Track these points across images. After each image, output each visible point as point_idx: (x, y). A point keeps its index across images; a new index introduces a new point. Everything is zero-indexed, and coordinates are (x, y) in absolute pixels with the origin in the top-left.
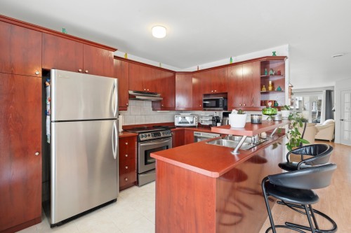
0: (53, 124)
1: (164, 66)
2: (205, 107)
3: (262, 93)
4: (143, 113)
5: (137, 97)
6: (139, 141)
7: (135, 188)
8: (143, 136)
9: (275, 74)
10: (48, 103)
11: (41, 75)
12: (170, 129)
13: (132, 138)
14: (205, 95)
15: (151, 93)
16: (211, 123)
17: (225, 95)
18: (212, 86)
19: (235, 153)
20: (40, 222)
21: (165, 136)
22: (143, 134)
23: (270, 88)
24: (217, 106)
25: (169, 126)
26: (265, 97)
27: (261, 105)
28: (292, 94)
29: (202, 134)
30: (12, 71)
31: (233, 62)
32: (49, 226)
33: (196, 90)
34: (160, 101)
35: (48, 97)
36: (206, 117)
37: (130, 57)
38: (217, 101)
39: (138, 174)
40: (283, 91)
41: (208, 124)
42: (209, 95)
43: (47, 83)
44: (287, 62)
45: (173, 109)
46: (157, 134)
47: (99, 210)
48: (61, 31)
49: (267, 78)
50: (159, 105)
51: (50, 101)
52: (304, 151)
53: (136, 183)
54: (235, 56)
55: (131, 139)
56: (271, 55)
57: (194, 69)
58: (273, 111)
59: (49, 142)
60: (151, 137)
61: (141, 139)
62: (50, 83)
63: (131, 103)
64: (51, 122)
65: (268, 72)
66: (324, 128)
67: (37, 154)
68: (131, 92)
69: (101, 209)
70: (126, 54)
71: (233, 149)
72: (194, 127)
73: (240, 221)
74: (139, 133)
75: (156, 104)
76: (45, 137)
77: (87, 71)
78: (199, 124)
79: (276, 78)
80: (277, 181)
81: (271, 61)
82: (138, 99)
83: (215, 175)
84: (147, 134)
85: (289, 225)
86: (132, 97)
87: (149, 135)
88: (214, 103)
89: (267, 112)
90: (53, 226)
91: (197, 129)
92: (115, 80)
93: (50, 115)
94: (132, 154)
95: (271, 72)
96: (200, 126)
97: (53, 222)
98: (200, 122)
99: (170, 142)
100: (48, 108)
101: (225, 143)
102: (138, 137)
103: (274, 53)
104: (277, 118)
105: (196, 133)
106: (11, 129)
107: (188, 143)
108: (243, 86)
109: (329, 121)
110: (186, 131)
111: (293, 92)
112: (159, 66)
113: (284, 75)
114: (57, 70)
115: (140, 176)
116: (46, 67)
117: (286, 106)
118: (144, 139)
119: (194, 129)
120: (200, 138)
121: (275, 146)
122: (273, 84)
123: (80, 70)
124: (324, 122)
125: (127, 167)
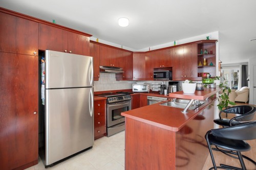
0: (47, 91)
1: (124, 48)
2: (155, 78)
3: (199, 67)
4: (110, 83)
5: (106, 71)
6: (108, 103)
7: (105, 138)
8: (110, 100)
9: (209, 54)
10: (43, 75)
11: (38, 55)
12: (129, 94)
13: (103, 100)
14: (155, 69)
15: (116, 68)
16: (160, 89)
17: (171, 69)
18: (160, 62)
19: (184, 112)
20: (37, 163)
21: (126, 99)
22: (111, 98)
23: (205, 64)
24: (165, 77)
25: (129, 92)
26: (201, 71)
27: (198, 76)
28: (221, 68)
29: (154, 98)
30: (17, 52)
31: (176, 44)
32: (44, 167)
33: (148, 65)
34: (122, 73)
35: (43, 71)
36: (155, 85)
37: (100, 41)
38: (165, 73)
39: (107, 127)
40: (215, 66)
41: (157, 90)
42: (157, 69)
43: (42, 61)
44: (217, 44)
45: (131, 79)
46: (120, 98)
47: (80, 155)
48: (52, 22)
49: (202, 56)
50: (121, 76)
51: (45, 74)
52: (233, 111)
53: (106, 134)
54: (178, 40)
55: (102, 102)
56: (206, 39)
57: (146, 49)
58: (210, 80)
59: (44, 104)
60: (116, 100)
61: (110, 102)
62: (45, 60)
63: (102, 75)
64: (46, 89)
65: (203, 52)
66: (241, 93)
67: (35, 113)
68: (101, 67)
69: (81, 154)
70: (98, 39)
71: (183, 110)
72: (147, 92)
73: (187, 164)
74: (108, 97)
75: (118, 76)
76: (40, 100)
77: (70, 52)
78: (150, 90)
79: (209, 56)
80: (219, 134)
81: (204, 44)
82: (107, 72)
83: (175, 129)
84: (114, 98)
85: (223, 166)
86: (102, 71)
87: (115, 99)
88: (162, 75)
89: (206, 82)
90: (47, 167)
91: (149, 94)
92: (91, 58)
93: (45, 84)
94: (102, 113)
95: (205, 52)
96: (151, 92)
97: (47, 164)
98: (151, 89)
99: (130, 104)
100: (43, 79)
101: (173, 104)
102: (107, 100)
103: (208, 38)
104: (212, 86)
105: (149, 97)
106: (16, 95)
107: (142, 106)
108: (184, 62)
109: (244, 88)
110: (141, 96)
111: (222, 66)
112: (121, 47)
113: (215, 54)
114: (49, 51)
115: (109, 129)
116: (42, 49)
117: (217, 77)
118: (111, 101)
119: (147, 94)
120: (151, 100)
121: (210, 107)
122: (206, 61)
123: (66, 51)
124: (240, 89)
125: (99, 123)
